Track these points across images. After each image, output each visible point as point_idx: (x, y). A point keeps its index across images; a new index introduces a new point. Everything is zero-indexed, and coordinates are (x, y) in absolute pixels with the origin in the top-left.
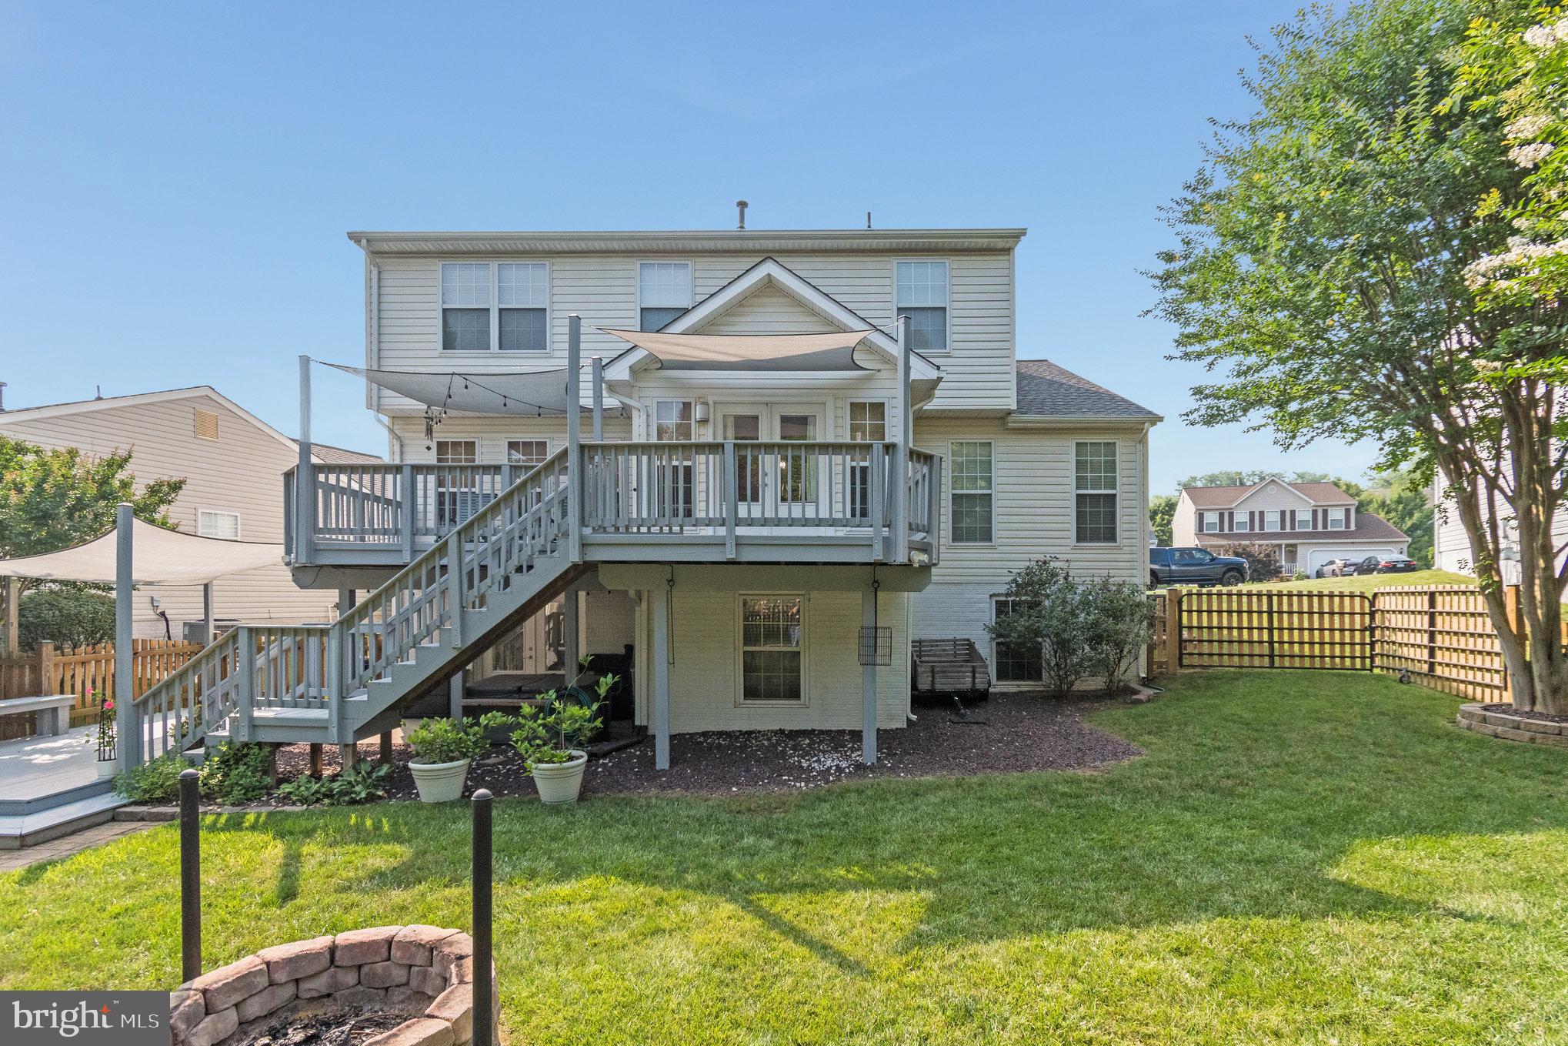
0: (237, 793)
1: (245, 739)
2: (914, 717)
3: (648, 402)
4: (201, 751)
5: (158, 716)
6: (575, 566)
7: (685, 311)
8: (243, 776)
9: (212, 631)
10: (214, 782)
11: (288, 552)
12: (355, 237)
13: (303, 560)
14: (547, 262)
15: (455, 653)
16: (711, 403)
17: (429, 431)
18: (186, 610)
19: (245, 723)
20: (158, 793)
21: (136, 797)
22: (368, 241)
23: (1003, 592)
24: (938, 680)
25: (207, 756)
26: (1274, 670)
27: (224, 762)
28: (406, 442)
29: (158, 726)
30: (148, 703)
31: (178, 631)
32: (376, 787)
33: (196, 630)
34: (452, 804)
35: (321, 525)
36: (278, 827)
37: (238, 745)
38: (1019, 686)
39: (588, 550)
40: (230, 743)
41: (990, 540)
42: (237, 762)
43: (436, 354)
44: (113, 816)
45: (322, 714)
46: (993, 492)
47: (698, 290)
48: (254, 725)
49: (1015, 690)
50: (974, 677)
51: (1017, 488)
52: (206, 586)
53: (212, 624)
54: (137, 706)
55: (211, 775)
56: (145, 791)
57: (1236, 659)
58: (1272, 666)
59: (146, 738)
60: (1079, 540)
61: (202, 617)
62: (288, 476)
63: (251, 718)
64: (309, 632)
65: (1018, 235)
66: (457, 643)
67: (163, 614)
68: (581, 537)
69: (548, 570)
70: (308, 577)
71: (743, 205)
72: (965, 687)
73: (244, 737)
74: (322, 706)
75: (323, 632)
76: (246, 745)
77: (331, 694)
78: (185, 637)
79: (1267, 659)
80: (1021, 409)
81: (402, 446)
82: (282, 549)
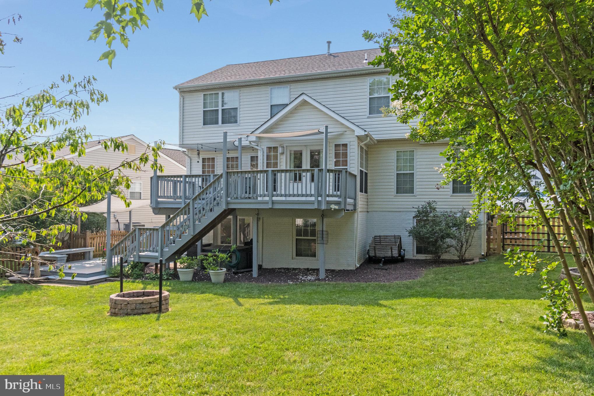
0: (135, 276)
1: (137, 261)
2: (358, 266)
3: (263, 147)
4: (126, 264)
5: (116, 256)
6: (225, 210)
7: (287, 105)
8: (136, 271)
9: (132, 227)
10: (129, 272)
11: (151, 204)
12: (176, 88)
13: (154, 206)
14: (238, 90)
15: (192, 237)
16: (285, 147)
17: (199, 154)
18: (124, 220)
19: (137, 256)
20: (116, 275)
21: (111, 275)
22: (179, 88)
24: (377, 252)
25: (128, 265)
26: (550, 253)
27: (132, 267)
28: (192, 158)
29: (116, 259)
30: (114, 250)
31: (122, 227)
32: (170, 276)
33: (127, 226)
34: (190, 281)
35: (160, 195)
36: (143, 283)
37: (135, 262)
38: (426, 257)
39: (229, 205)
40: (134, 262)
41: (413, 193)
42: (135, 268)
43: (201, 127)
44: (106, 280)
45: (156, 254)
46: (415, 172)
47: (292, 96)
48: (140, 257)
49: (424, 258)
50: (392, 251)
51: (426, 170)
52: (130, 212)
53: (132, 224)
54: (111, 250)
55: (128, 271)
56: (113, 274)
57: (531, 247)
58: (549, 251)
59: (113, 262)
60: (453, 192)
61: (129, 222)
62: (151, 178)
63: (139, 255)
64: (154, 229)
66: (192, 234)
67: (117, 221)
68: (227, 201)
69: (218, 211)
70: (157, 211)
71: (329, 43)
72: (388, 255)
73: (137, 260)
74: (157, 252)
75: (157, 229)
76: (138, 262)
77: (159, 248)
78: (124, 229)
79: (546, 248)
81: (191, 160)
82: (149, 201)
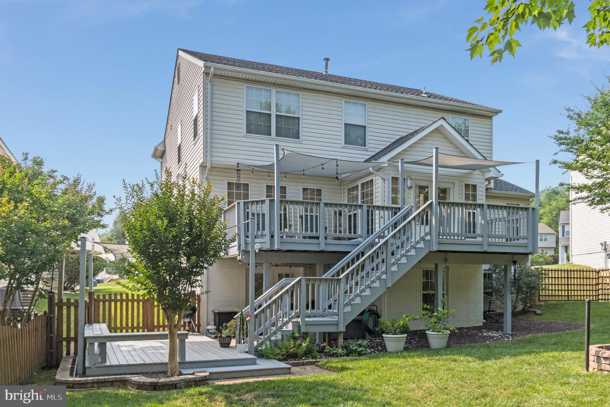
2: (485, 321)
3: (387, 176)
14: (300, 93)
16: (413, 179)
22: (214, 69)
23: (487, 269)
26: (568, 302)
39: (439, 245)
43: (243, 135)
63: (305, 321)
65: (497, 112)
68: (438, 240)
77: (340, 308)
79: (566, 297)
80: (495, 189)
